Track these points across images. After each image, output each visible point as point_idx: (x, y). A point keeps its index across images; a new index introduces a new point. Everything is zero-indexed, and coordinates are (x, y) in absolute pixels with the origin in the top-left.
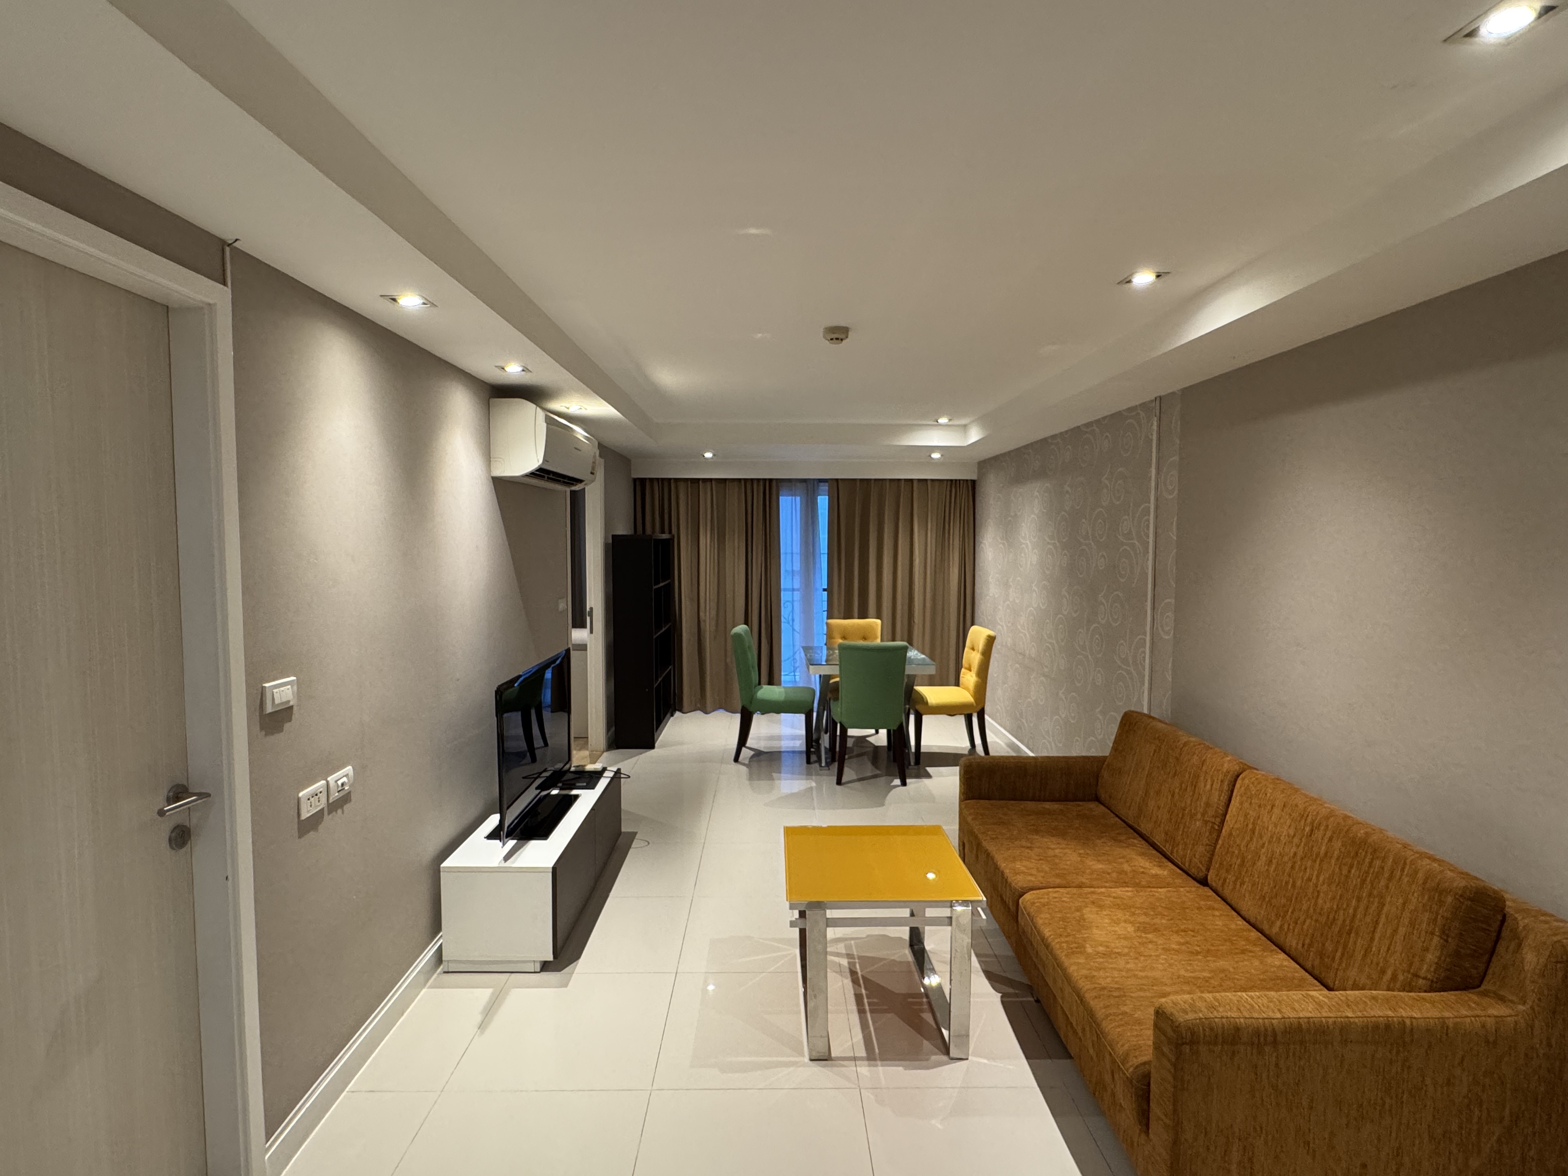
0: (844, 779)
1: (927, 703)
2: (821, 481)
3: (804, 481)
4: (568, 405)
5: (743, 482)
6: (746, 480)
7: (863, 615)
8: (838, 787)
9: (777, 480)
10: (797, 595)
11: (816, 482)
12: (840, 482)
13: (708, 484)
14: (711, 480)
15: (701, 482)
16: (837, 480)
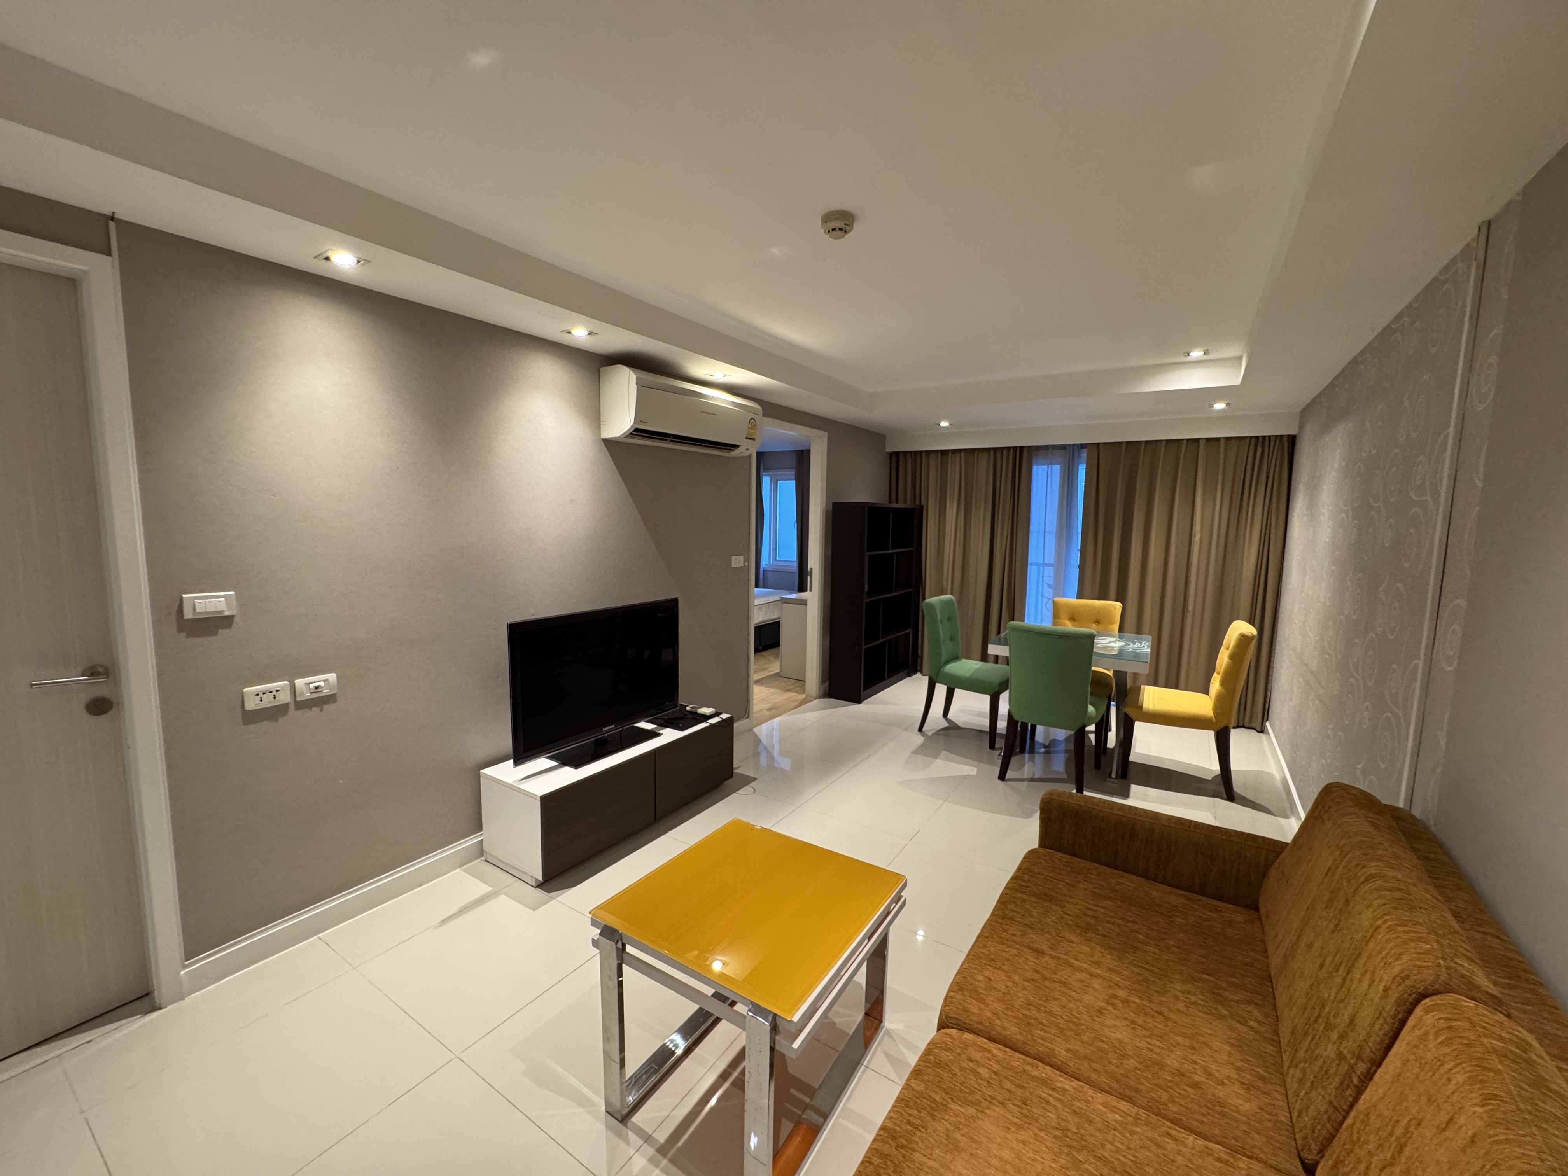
0: (1010, 774)
1: (1141, 707)
2: (1083, 446)
3: (1063, 447)
4: (711, 372)
5: (992, 452)
6: (996, 449)
7: (1103, 596)
8: (1000, 782)
9: (1030, 448)
10: (1049, 571)
11: (1076, 449)
12: (1101, 446)
13: (958, 455)
14: (960, 451)
15: (950, 454)
16: (1098, 444)
